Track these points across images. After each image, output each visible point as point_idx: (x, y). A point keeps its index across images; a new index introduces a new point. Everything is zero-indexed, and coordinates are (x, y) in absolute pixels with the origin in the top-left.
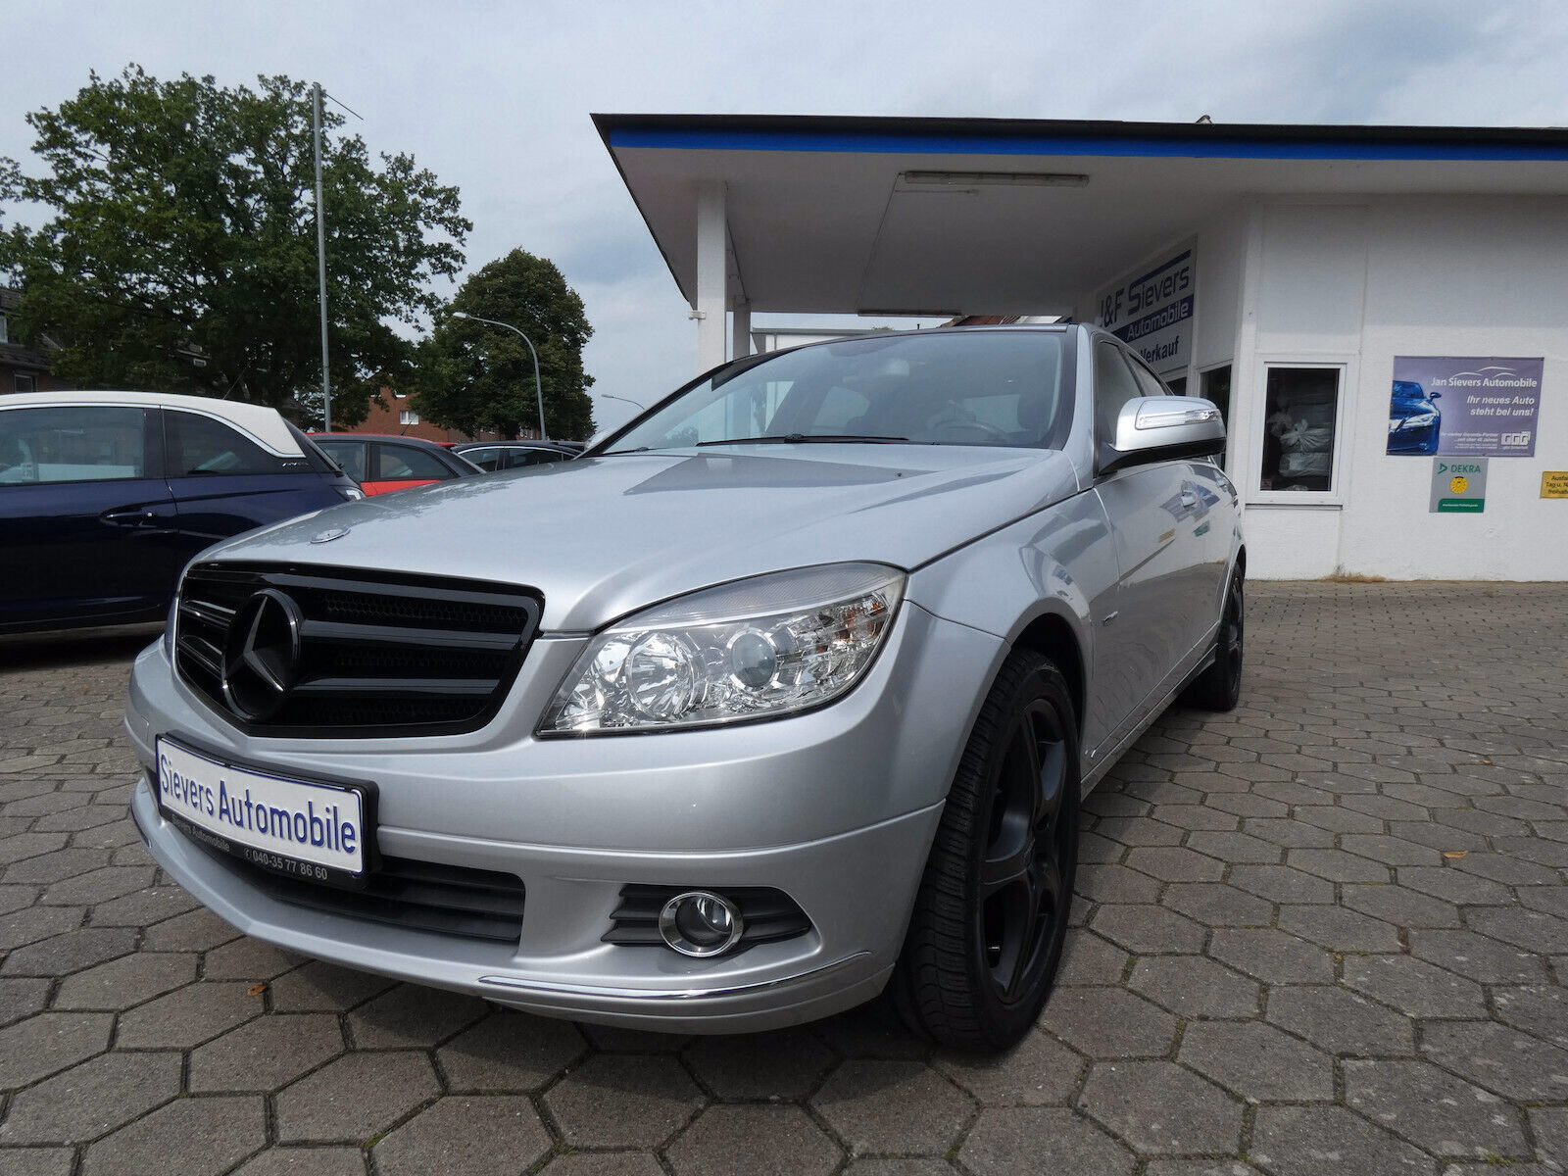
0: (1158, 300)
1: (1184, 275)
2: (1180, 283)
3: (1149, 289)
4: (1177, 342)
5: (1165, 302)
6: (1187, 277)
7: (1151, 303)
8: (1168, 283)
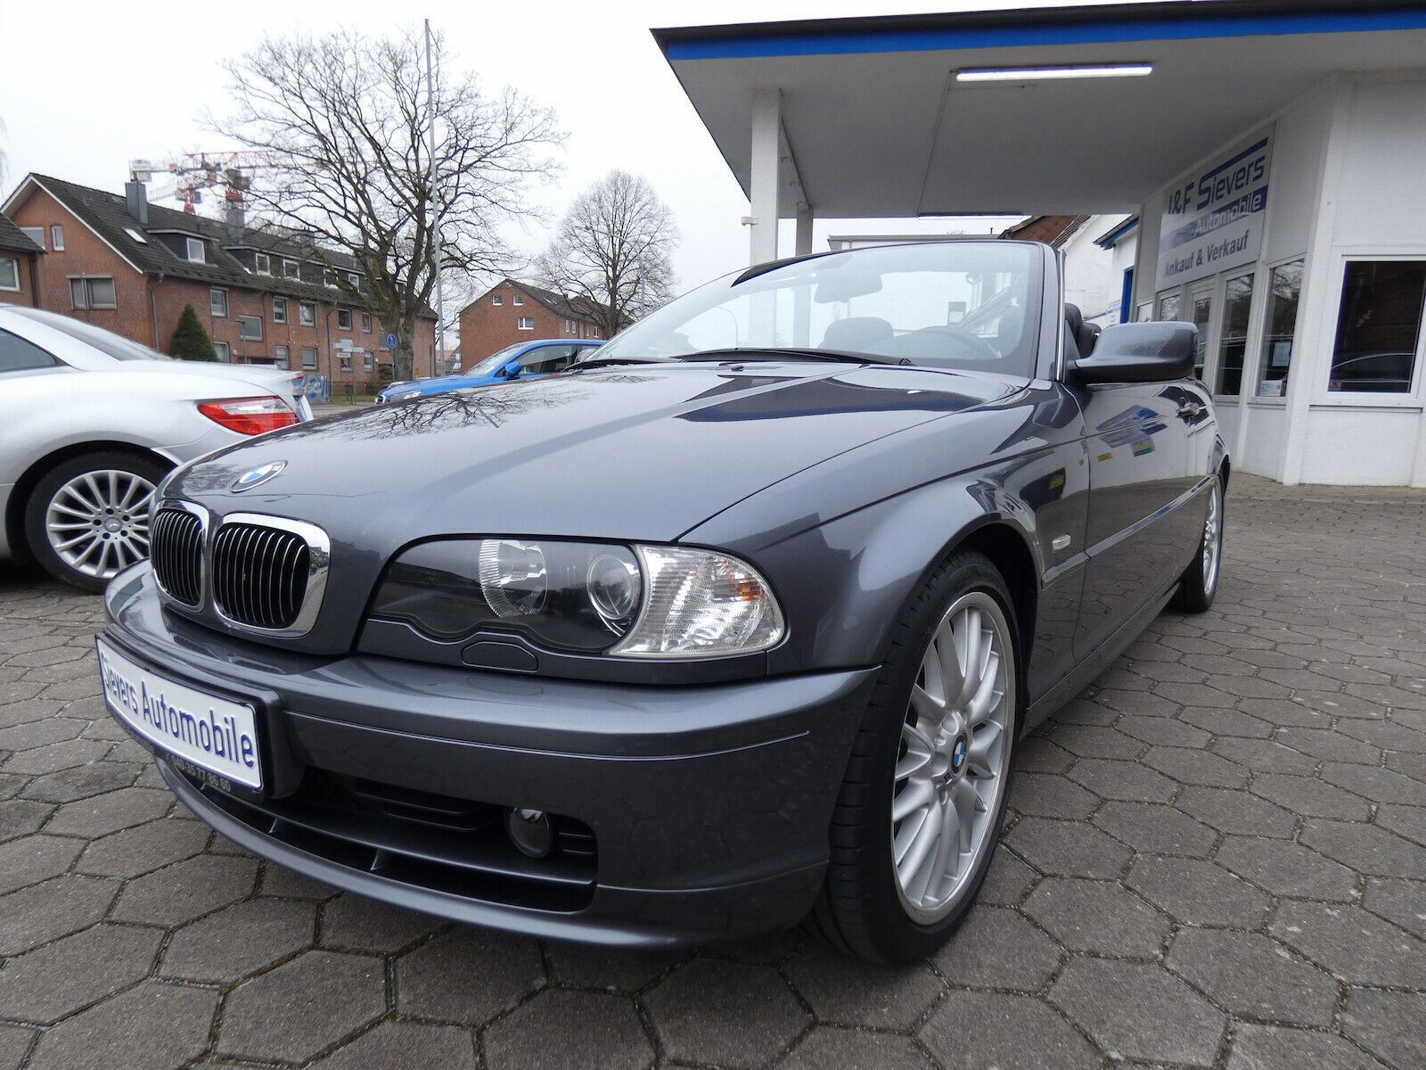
0: (1229, 193)
1: (1259, 165)
2: (1253, 174)
3: (1220, 183)
4: (1246, 237)
5: (1236, 195)
6: (1262, 168)
7: (1221, 196)
8: (1241, 175)
